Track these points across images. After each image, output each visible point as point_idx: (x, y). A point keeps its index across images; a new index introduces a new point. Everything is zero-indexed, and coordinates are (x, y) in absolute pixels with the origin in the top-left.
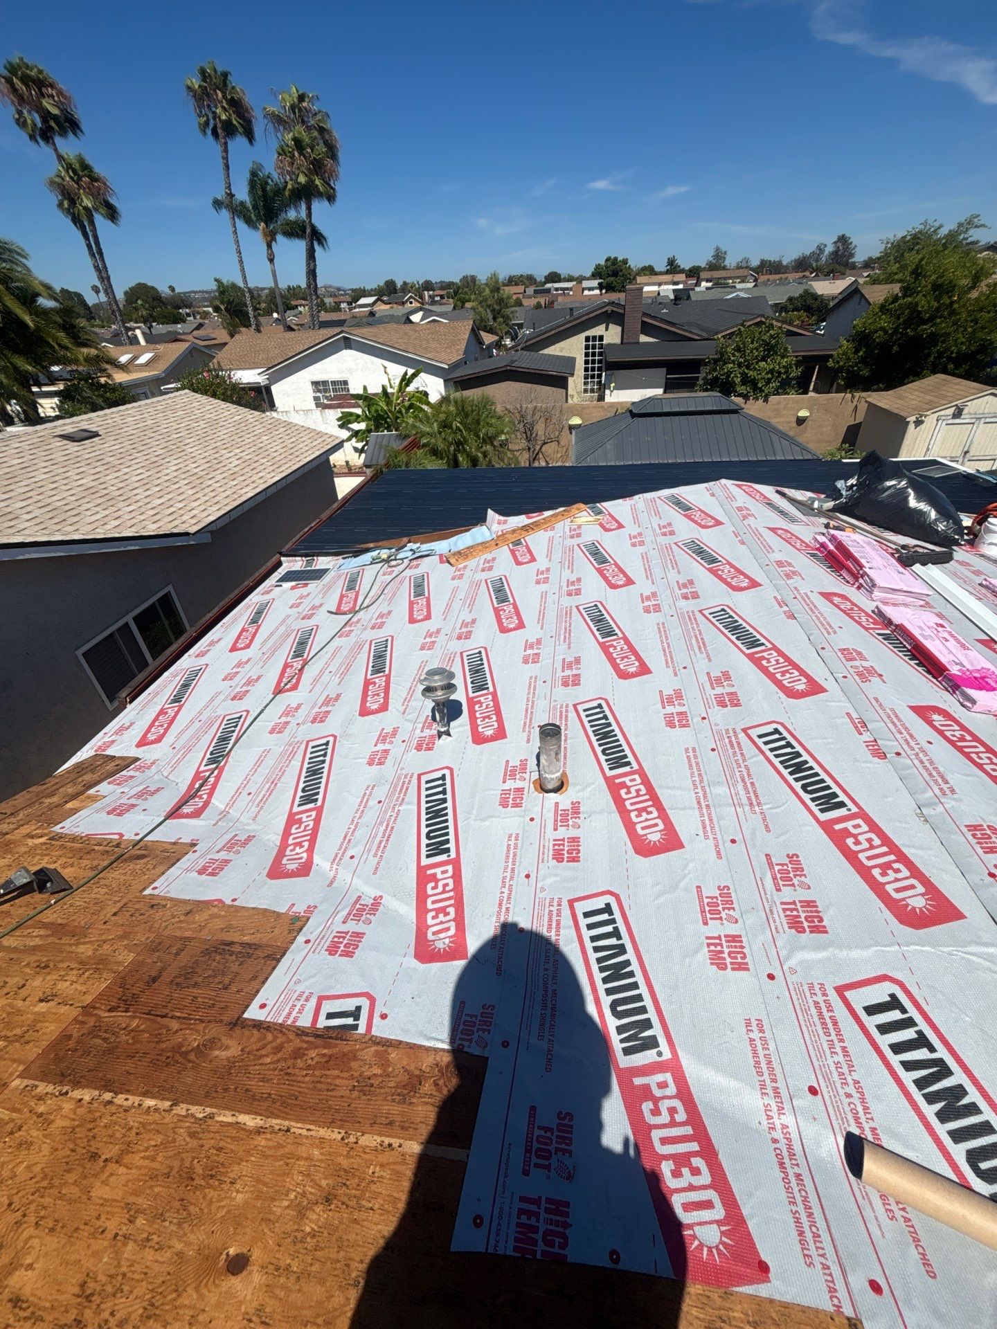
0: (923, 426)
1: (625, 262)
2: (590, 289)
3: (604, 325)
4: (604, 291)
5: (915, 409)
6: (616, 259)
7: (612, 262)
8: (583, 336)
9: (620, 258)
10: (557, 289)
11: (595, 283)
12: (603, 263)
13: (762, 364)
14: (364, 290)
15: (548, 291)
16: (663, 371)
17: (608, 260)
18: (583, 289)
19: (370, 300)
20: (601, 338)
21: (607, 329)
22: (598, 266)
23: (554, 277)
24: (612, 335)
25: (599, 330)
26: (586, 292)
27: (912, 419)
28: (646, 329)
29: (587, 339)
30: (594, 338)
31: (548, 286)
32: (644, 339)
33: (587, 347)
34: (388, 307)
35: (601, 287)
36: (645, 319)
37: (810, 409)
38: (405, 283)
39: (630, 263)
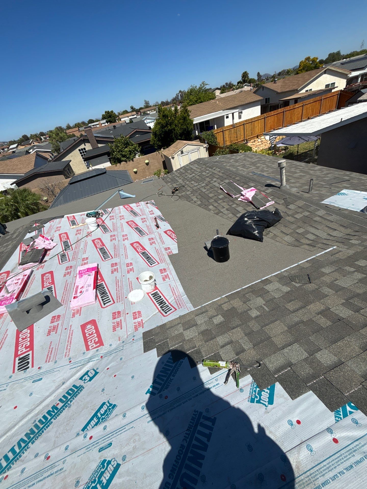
0: (175, 159)
1: (112, 112)
2: (104, 123)
3: (83, 144)
4: (109, 123)
5: (171, 154)
6: (108, 111)
7: (107, 112)
8: (77, 149)
9: (110, 111)
10: (93, 126)
11: (104, 121)
12: (104, 113)
13: (126, 149)
14: (14, 141)
15: (90, 127)
16: (107, 156)
17: (106, 112)
18: (102, 124)
19: (15, 146)
20: (85, 149)
21: (85, 145)
22: (103, 115)
23: (91, 121)
24: (88, 147)
25: (82, 146)
26: (103, 125)
27: (170, 157)
28: (99, 142)
29: (80, 150)
30: (82, 149)
31: (89, 125)
32: (100, 145)
33: (81, 153)
34: (23, 147)
35: (107, 122)
36: (97, 139)
37: (148, 159)
38: (31, 135)
39: (114, 112)
